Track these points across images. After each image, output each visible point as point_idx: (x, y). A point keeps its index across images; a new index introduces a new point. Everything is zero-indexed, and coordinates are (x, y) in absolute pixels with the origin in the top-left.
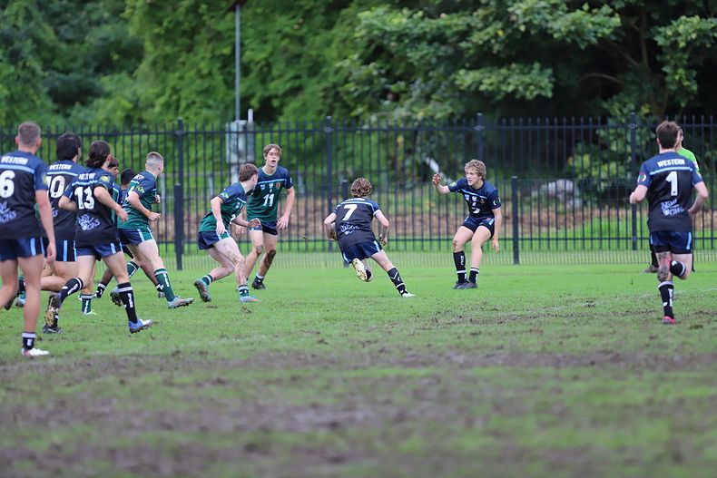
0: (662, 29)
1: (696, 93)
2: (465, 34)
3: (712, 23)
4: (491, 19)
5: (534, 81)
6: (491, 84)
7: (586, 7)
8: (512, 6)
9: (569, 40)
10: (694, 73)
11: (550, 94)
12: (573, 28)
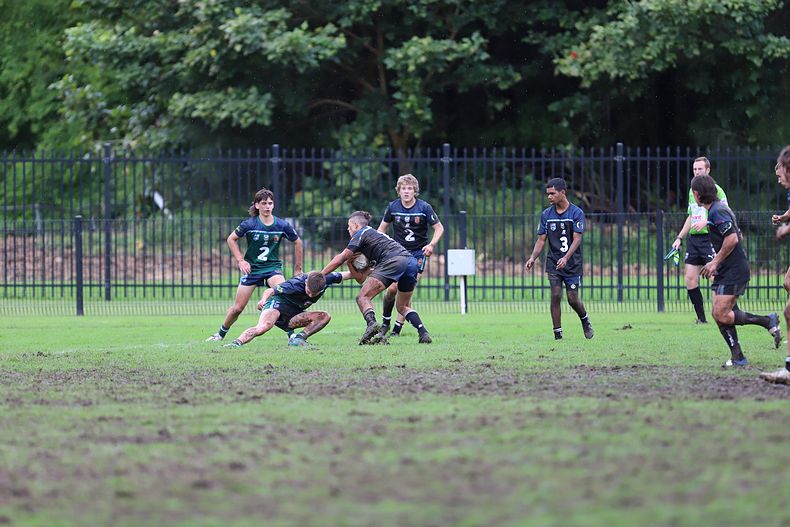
0: (391, 51)
1: (431, 122)
2: (180, 54)
3: (444, 45)
4: (205, 37)
5: (250, 107)
6: (204, 110)
7: (305, 25)
8: (224, 23)
9: (285, 62)
10: (429, 101)
11: (267, 122)
12: (289, 49)
